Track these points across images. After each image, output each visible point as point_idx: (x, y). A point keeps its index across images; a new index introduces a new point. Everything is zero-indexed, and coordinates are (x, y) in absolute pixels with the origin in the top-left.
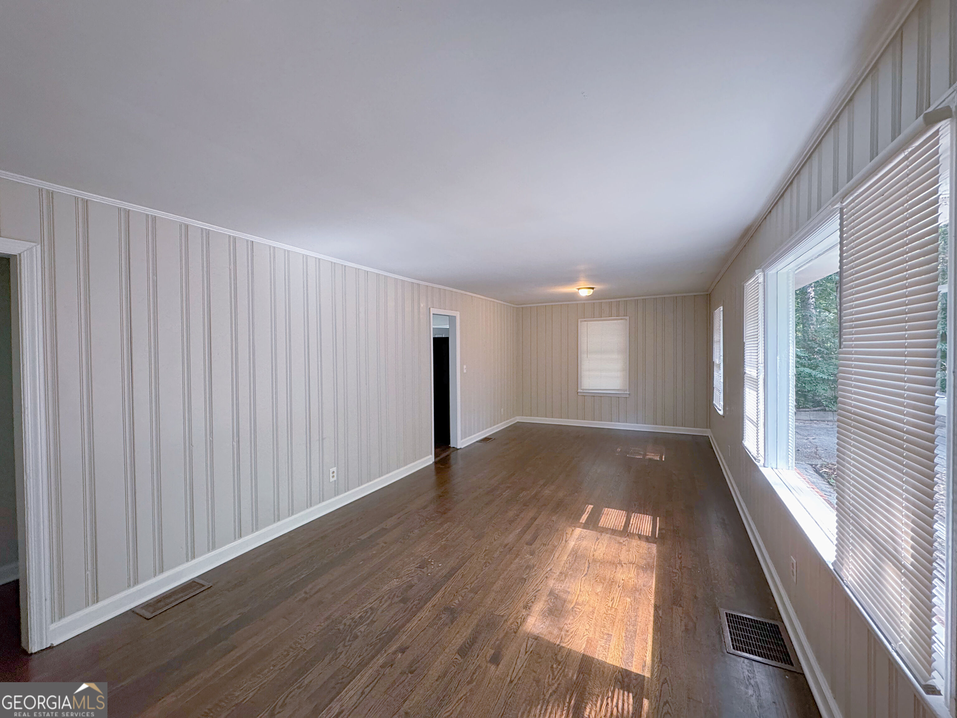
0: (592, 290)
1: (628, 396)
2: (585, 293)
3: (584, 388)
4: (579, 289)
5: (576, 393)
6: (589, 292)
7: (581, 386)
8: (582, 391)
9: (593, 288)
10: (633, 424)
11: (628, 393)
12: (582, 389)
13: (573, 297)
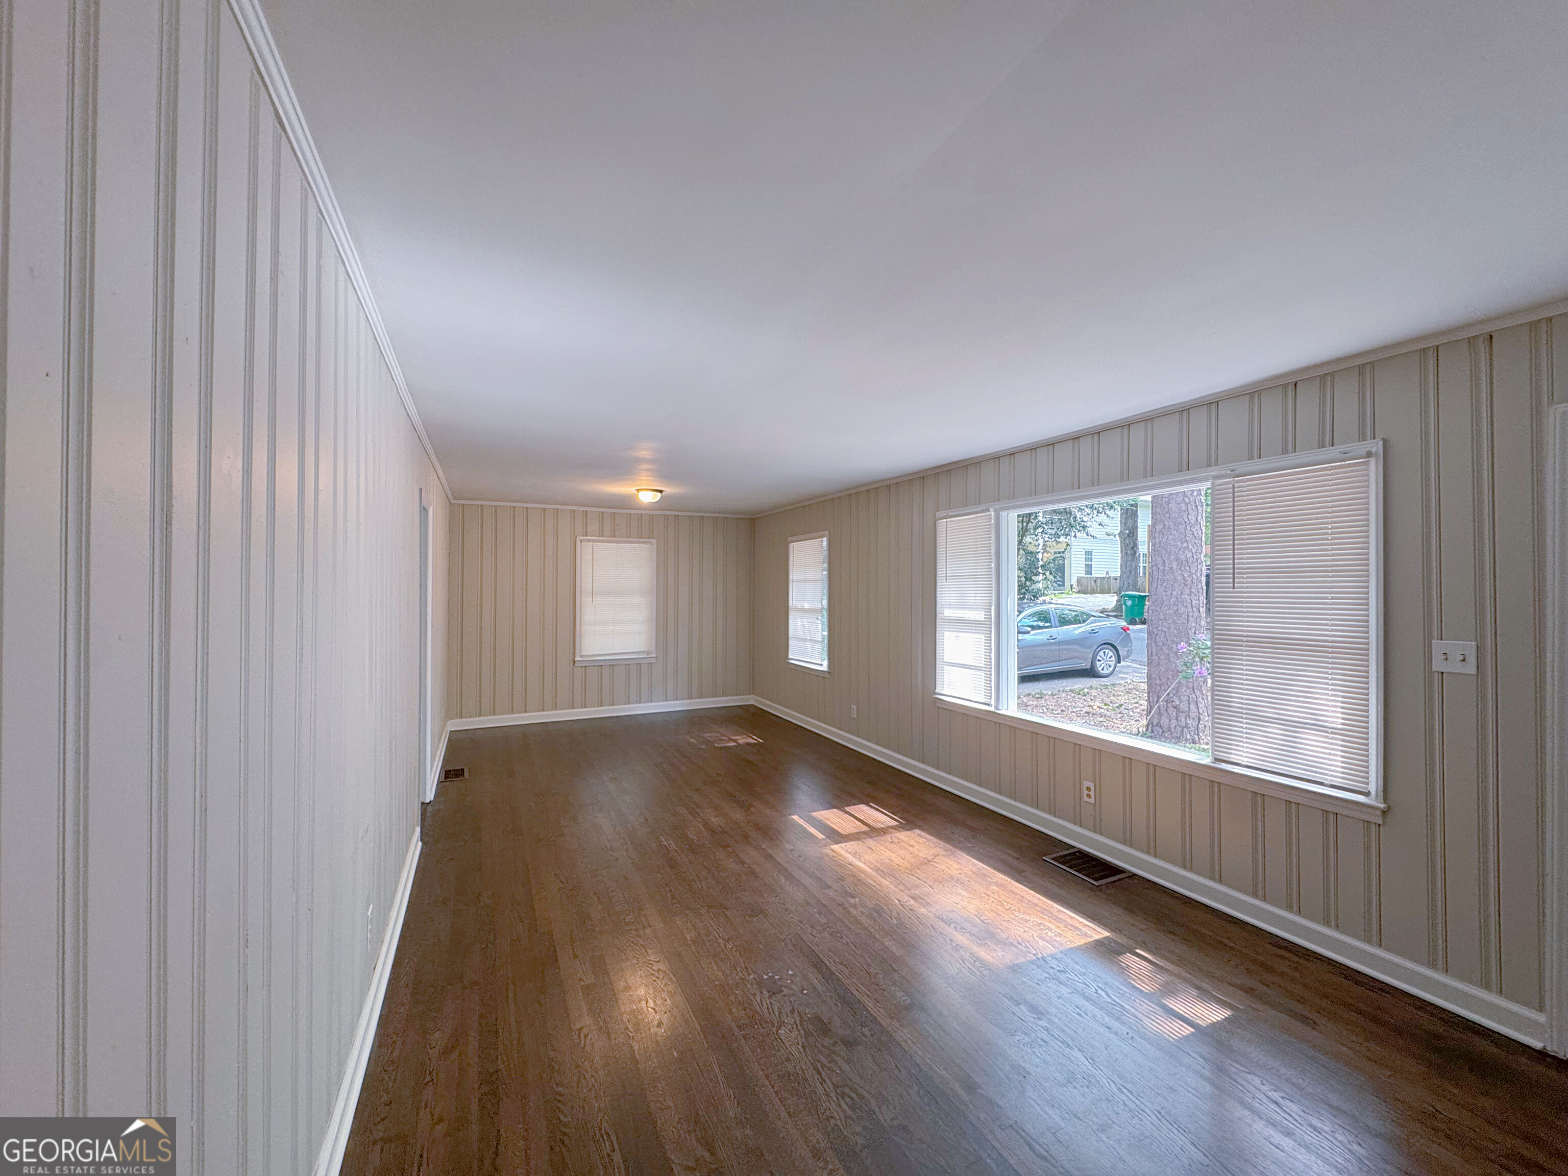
0: (659, 494)
1: (653, 661)
2: (648, 498)
3: (586, 654)
4: (638, 490)
5: (572, 662)
6: (655, 497)
7: (580, 651)
8: (581, 659)
9: (661, 492)
10: (660, 703)
11: (654, 655)
12: (581, 656)
13: (625, 504)
